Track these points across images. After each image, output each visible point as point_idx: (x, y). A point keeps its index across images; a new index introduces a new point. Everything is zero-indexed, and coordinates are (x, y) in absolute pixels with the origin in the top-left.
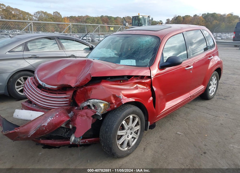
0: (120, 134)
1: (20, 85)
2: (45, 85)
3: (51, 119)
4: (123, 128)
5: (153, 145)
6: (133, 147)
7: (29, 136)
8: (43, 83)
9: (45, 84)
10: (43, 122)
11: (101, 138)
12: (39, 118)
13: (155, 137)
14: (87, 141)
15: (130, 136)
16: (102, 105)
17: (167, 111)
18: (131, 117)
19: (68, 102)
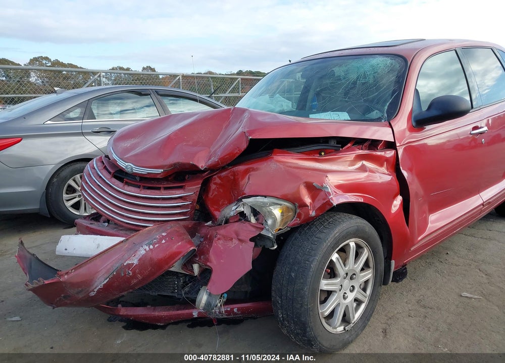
0: (325, 288)
1: (73, 193)
2: (132, 169)
3: (147, 249)
4: (332, 273)
5: (405, 321)
6: (356, 324)
7: (92, 294)
8: (127, 164)
9: (132, 165)
10: (126, 256)
11: (278, 298)
12: (118, 246)
13: (406, 302)
14: (235, 310)
15: (351, 296)
16: (277, 212)
17: (434, 237)
18: (352, 244)
19: (188, 209)
